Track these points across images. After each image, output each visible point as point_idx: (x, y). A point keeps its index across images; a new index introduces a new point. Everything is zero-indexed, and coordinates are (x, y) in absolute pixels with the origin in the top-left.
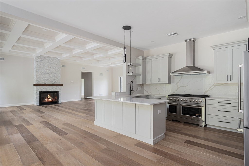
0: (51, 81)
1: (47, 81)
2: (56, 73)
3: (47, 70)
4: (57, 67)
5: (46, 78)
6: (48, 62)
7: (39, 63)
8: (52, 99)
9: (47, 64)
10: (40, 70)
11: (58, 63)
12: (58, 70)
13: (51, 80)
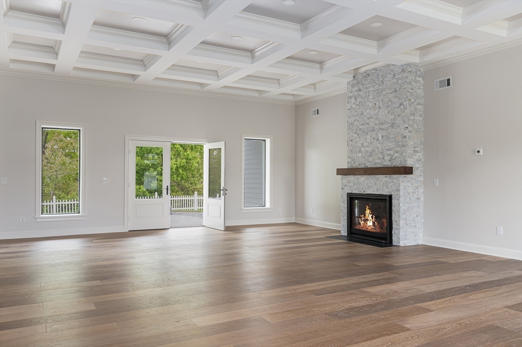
0: (380, 156)
1: (370, 159)
2: (392, 126)
3: (371, 117)
4: (395, 100)
5: (367, 147)
6: (373, 89)
7: (353, 100)
8: (374, 223)
9: (371, 97)
10: (356, 122)
11: (400, 82)
12: (399, 109)
13: (382, 153)
